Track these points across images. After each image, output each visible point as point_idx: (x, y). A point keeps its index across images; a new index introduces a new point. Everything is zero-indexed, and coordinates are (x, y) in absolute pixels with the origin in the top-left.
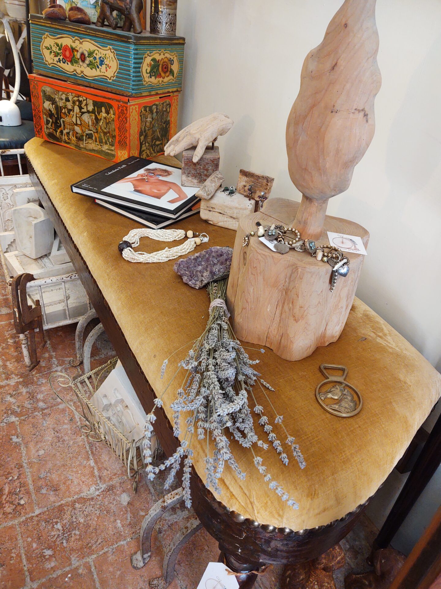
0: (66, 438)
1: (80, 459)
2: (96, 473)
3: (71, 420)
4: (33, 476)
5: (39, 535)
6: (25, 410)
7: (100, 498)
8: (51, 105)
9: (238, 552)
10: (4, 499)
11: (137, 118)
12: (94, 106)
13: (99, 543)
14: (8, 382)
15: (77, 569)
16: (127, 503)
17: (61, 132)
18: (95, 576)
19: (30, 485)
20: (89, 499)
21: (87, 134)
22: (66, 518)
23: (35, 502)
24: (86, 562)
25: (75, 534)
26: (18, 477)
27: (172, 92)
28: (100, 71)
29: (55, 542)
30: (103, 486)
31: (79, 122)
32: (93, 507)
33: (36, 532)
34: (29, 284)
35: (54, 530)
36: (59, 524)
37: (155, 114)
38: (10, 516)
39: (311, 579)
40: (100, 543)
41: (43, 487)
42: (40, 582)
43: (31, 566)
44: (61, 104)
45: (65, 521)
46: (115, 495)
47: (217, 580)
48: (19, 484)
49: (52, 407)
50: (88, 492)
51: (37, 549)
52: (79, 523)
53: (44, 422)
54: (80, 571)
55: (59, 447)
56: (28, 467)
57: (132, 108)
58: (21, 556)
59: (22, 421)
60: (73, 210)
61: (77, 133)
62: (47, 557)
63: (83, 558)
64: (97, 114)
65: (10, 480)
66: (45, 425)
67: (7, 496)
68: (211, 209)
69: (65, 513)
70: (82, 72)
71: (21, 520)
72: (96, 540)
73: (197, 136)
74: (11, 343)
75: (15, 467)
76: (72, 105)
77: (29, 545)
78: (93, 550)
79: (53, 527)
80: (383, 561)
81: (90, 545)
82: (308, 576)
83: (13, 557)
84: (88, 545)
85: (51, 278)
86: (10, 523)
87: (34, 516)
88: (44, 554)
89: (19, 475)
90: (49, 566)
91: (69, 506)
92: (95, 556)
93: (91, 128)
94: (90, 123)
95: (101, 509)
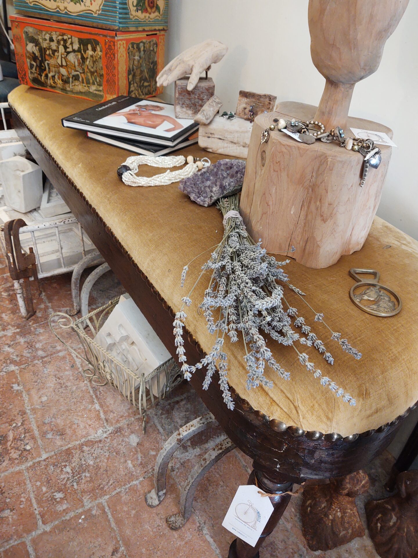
0: (69, 384)
1: (84, 403)
2: (102, 416)
3: (72, 366)
4: (37, 422)
5: (48, 479)
6: (24, 359)
7: (109, 440)
8: (34, 47)
9: (277, 468)
10: (9, 446)
11: (125, 56)
12: (80, 44)
13: (110, 484)
14: (5, 333)
15: (90, 510)
16: (136, 444)
17: (47, 76)
18: (110, 516)
19: (35, 431)
20: (96, 442)
21: (73, 76)
22: (75, 461)
23: (41, 447)
24: (99, 503)
25: (85, 476)
26: (22, 423)
27: (159, 30)
28: (85, 5)
29: (65, 485)
30: (111, 429)
31: (64, 64)
32: (101, 449)
33: (44, 476)
34: (21, 230)
35: (64, 473)
36: (68, 467)
37: (142, 53)
38: (16, 461)
39: (333, 507)
40: (112, 484)
41: (49, 432)
42: (52, 524)
43: (42, 509)
44: (45, 45)
45: (74, 464)
46: (124, 436)
47: (248, 504)
48: (23, 430)
49: (51, 355)
50: (96, 435)
51: (47, 492)
52: (89, 465)
53: (45, 370)
54: (94, 512)
55: (62, 393)
56: (31, 413)
57: (120, 44)
58: (31, 500)
59: (22, 370)
60: (65, 145)
61: (63, 75)
62: (58, 500)
63: (96, 499)
64: (83, 52)
65: (14, 427)
66: (46, 372)
67: (12, 442)
68: (210, 136)
69: (73, 456)
70: (66, 8)
71: (29, 465)
72: (107, 481)
73: (191, 63)
74: (5, 296)
75: (18, 414)
76: (57, 44)
77: (39, 489)
78: (105, 491)
79: (62, 470)
80: (408, 483)
81: (102, 486)
82: (330, 503)
83: (22, 501)
84: (99, 486)
85: (44, 224)
86: (17, 469)
87: (41, 461)
88: (55, 497)
89: (23, 421)
90: (61, 509)
91: (76, 449)
92: (108, 496)
93: (78, 68)
94: (76, 64)
95: (110, 451)
